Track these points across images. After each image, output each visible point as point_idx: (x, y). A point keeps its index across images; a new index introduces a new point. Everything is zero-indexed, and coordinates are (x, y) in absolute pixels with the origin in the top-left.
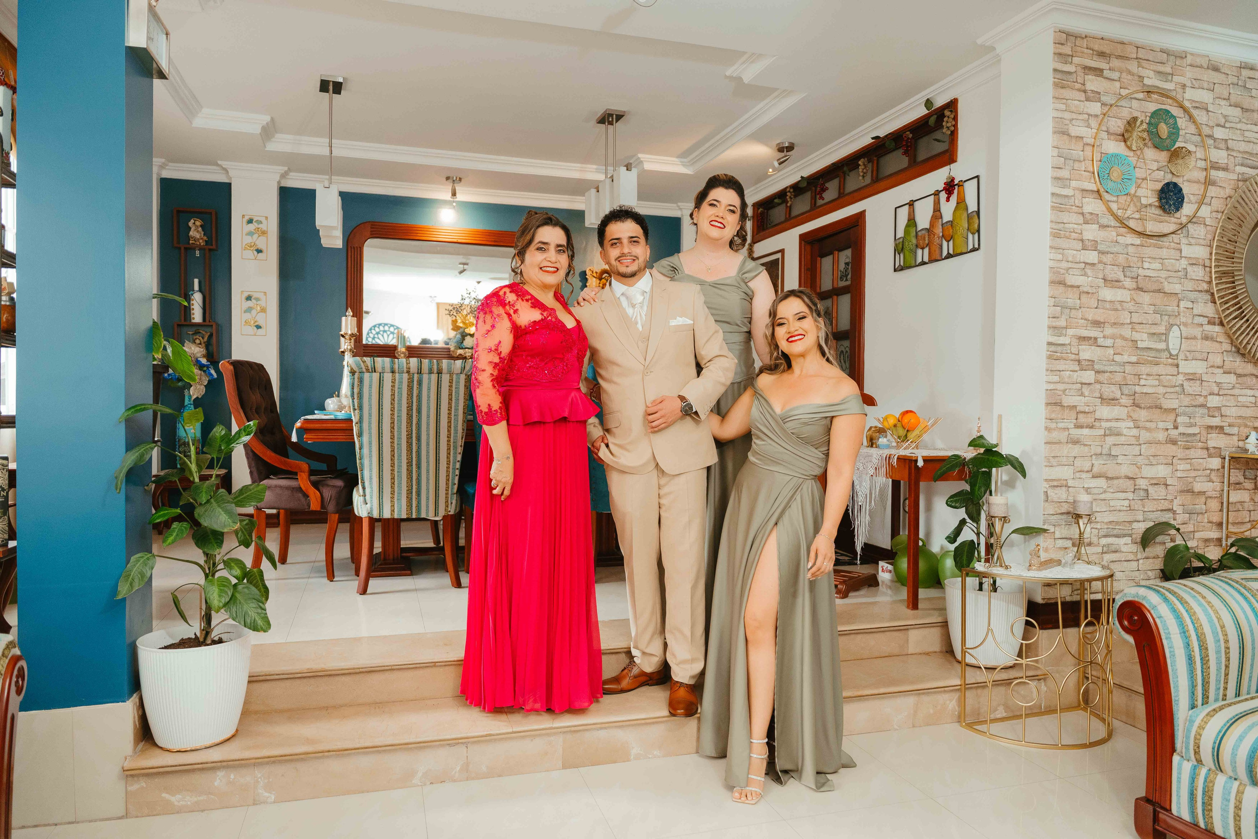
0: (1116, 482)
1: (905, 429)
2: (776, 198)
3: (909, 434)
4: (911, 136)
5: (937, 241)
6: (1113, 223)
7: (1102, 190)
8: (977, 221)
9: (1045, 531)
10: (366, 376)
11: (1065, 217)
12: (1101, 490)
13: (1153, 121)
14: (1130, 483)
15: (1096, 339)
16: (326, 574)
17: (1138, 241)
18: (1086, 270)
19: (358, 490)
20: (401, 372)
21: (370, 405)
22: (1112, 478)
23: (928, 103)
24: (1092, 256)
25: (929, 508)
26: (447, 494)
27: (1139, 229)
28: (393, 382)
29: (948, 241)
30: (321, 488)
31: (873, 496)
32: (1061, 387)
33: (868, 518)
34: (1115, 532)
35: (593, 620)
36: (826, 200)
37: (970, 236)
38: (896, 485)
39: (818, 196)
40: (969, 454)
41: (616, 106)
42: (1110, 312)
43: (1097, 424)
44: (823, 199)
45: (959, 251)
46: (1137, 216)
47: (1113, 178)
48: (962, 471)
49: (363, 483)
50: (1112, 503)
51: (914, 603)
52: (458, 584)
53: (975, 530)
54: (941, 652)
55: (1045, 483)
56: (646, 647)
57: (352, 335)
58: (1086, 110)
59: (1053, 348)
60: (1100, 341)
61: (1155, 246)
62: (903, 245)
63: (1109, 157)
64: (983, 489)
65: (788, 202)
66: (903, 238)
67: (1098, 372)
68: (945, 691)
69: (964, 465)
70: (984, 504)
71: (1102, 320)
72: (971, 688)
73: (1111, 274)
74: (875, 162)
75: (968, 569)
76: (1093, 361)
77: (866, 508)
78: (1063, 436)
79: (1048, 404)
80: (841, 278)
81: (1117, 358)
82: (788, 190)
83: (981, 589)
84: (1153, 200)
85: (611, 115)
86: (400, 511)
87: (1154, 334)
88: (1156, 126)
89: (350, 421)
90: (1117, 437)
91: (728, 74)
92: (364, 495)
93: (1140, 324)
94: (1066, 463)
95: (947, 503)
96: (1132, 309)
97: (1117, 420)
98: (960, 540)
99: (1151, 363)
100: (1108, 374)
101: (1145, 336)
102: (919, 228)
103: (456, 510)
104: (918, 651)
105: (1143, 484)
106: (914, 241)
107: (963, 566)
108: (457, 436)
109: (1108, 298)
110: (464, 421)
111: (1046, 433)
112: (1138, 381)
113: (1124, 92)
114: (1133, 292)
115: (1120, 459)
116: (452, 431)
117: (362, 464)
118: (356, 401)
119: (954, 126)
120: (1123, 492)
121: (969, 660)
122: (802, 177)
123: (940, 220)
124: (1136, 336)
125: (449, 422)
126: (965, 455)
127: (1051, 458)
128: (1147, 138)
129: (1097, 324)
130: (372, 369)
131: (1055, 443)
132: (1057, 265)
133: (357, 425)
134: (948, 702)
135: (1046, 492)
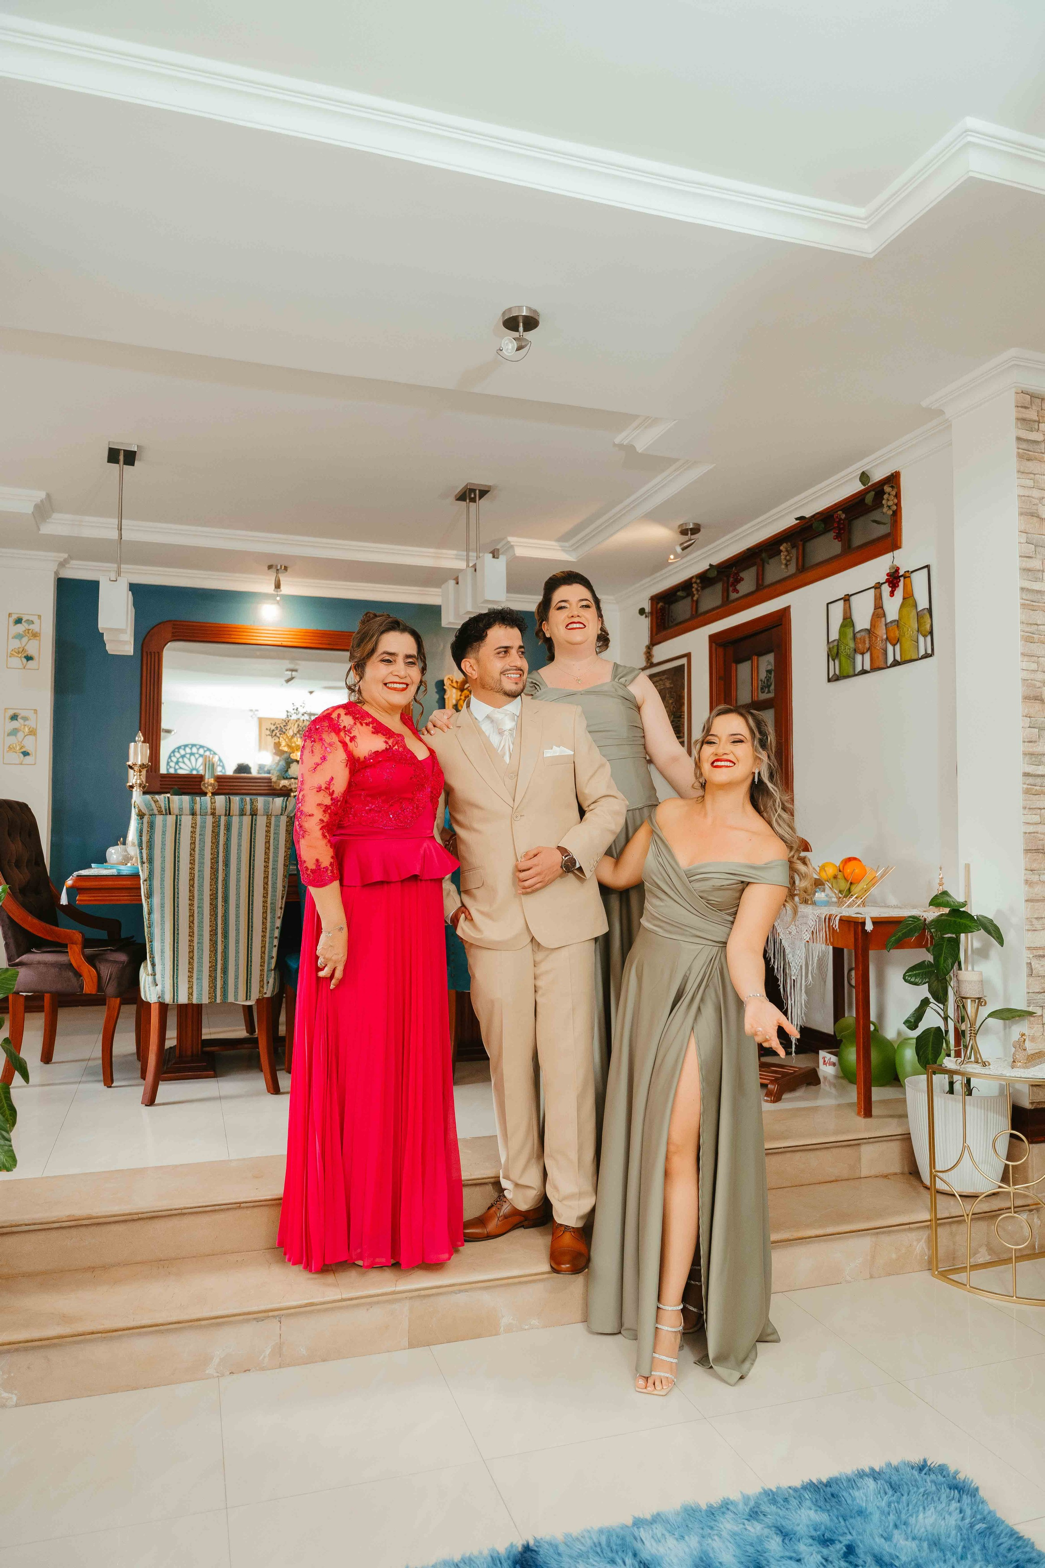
1: (846, 880)
2: (679, 590)
3: (853, 888)
4: (843, 516)
5: (879, 645)
8: (929, 621)
9: (1031, 1014)
10: (159, 819)
11: (1038, 618)
16: (101, 1078)
19: (146, 966)
20: (204, 815)
21: (163, 857)
23: (864, 477)
25: (881, 984)
26: (262, 970)
28: (194, 826)
29: (894, 645)
30: (97, 964)
31: (810, 968)
33: (804, 996)
35: (452, 1136)
36: (740, 594)
37: (921, 639)
38: (838, 954)
39: (731, 589)
40: (931, 914)
41: (479, 480)
44: (737, 592)
45: (908, 658)
48: (922, 936)
49: (152, 958)
51: (866, 1109)
52: (275, 1089)
53: (942, 1013)
54: (902, 1173)
55: (1029, 952)
56: (521, 1177)
57: (143, 766)
59: (1031, 780)
62: (838, 649)
64: (950, 961)
65: (694, 595)
66: (838, 641)
68: (911, 1229)
69: (924, 929)
70: (951, 979)
72: (944, 1224)
74: (801, 547)
75: (935, 1066)
77: (801, 984)
79: (1027, 851)
80: (762, 689)
82: (694, 580)
83: (951, 1091)
85: (474, 491)
86: (200, 994)
89: (136, 876)
91: (617, 440)
92: (154, 974)
95: (904, 978)
98: (923, 1026)
102: (858, 629)
103: (273, 991)
104: (873, 1172)
106: (852, 645)
107: (927, 1063)
108: (275, 896)
110: (285, 876)
111: (1027, 888)
116: (270, 889)
117: (151, 934)
118: (144, 851)
119: (896, 505)
121: (940, 1185)
122: (711, 565)
123: (883, 619)
125: (266, 877)
126: (925, 915)
127: (1034, 920)
130: (166, 810)
131: (1038, 901)
132: (1032, 676)
133: (145, 882)
134: (915, 1243)
135: (1030, 964)
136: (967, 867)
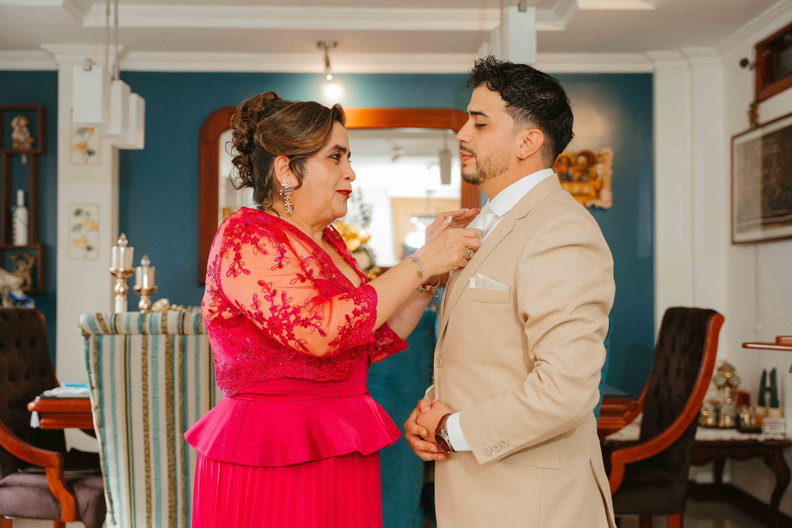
20: (155, 334)
21: (113, 382)
28: (145, 347)
30: (76, 490)
49: (109, 494)
92: (112, 512)
118: (93, 376)
130: (112, 329)
133: (97, 410)
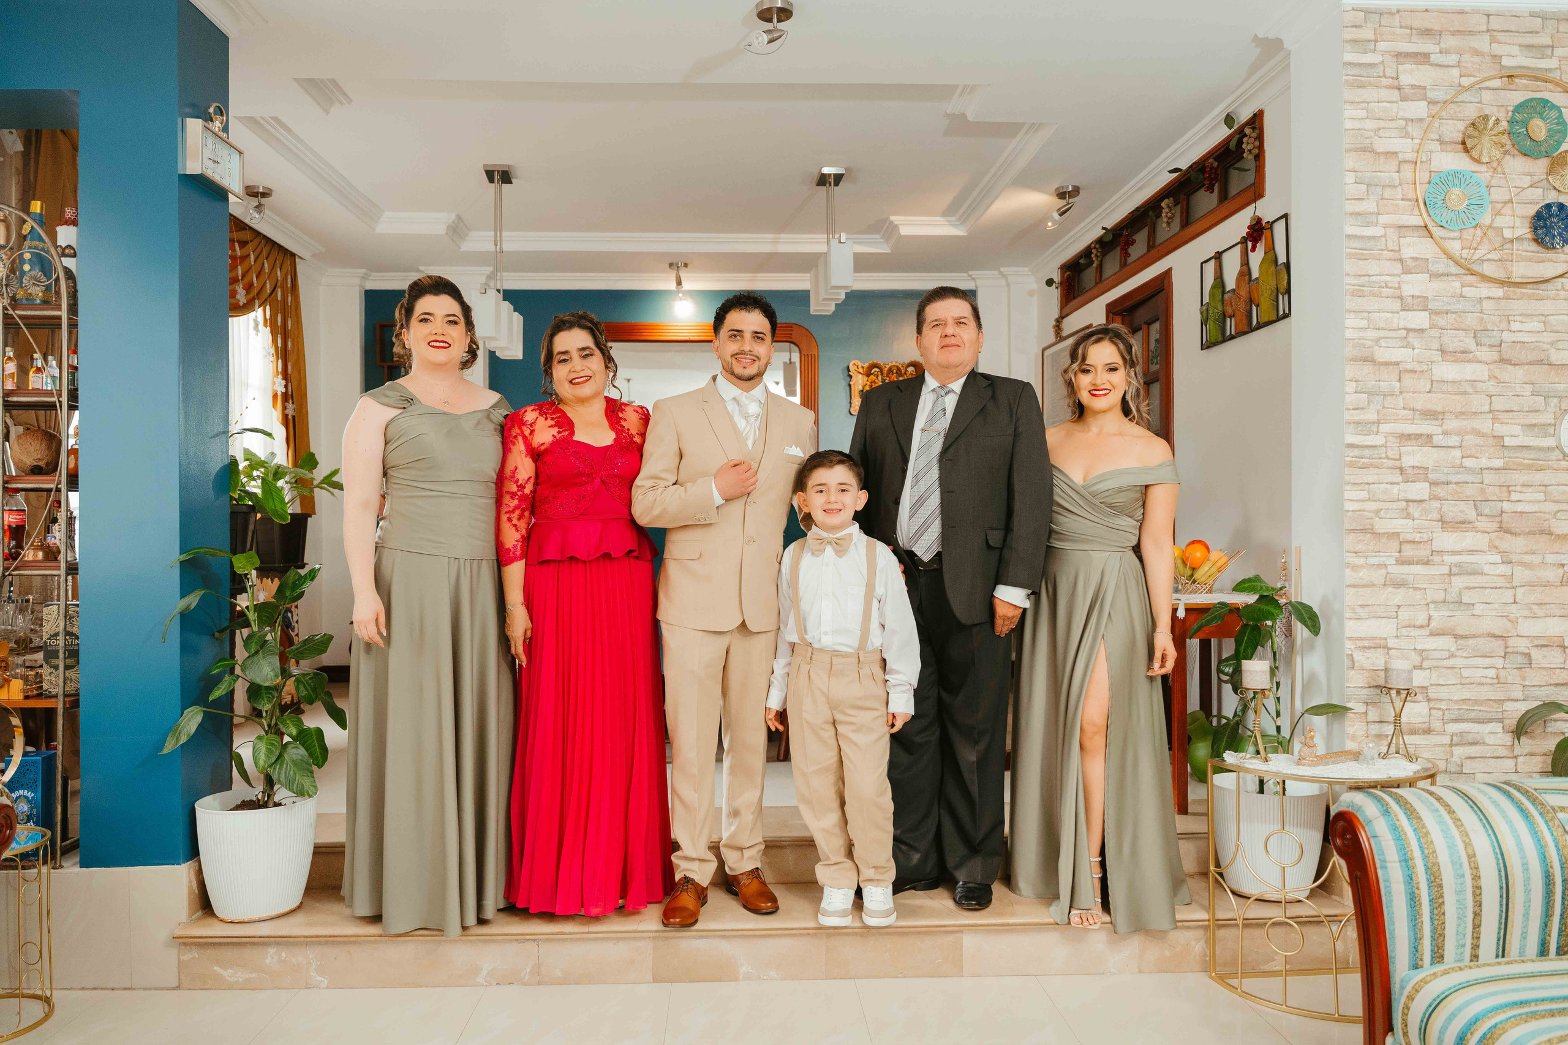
0: (1471, 642)
4: (1216, 165)
6: (1455, 269)
7: (1430, 225)
8: (1286, 277)
9: (1348, 710)
11: (1372, 267)
12: (1446, 654)
13: (1518, 117)
14: (1497, 646)
15: (1429, 437)
17: (1499, 292)
18: (1410, 339)
22: (1464, 637)
23: (1229, 120)
24: (1420, 319)
27: (1500, 275)
32: (1374, 506)
34: (1472, 715)
40: (1243, 600)
42: (1453, 397)
43: (1436, 558)
45: (1266, 319)
46: (1494, 255)
47: (1449, 205)
50: (1465, 673)
51: (1183, 806)
55: (1350, 642)
58: (1401, 114)
59: (1357, 452)
60: (1437, 440)
61: (1530, 297)
63: (1442, 175)
64: (1250, 651)
67: (1433, 484)
71: (1439, 409)
73: (1452, 342)
74: (1183, 201)
76: (1427, 468)
78: (1378, 576)
79: (1350, 531)
81: (1468, 463)
83: (1260, 790)
84: (1524, 230)
85: (829, 178)
87: (1534, 425)
88: (1525, 124)
90: (1472, 577)
91: (947, 111)
93: (1508, 411)
94: (1384, 615)
96: (1492, 390)
97: (1472, 552)
99: (1529, 467)
100: (1454, 486)
101: (1517, 430)
102: (1227, 288)
105: (1522, 645)
109: (1450, 378)
111: (1349, 571)
112: (1506, 494)
113: (1466, 82)
114: (1492, 367)
115: (1478, 609)
119: (1259, 148)
120: (1486, 656)
123: (1248, 276)
124: (1499, 429)
126: (1237, 601)
127: (1358, 607)
128: (1509, 143)
129: (1431, 415)
131: (1364, 586)
132: (1361, 334)
134: (1193, 943)
135: (1352, 655)
136: (1299, 549)
